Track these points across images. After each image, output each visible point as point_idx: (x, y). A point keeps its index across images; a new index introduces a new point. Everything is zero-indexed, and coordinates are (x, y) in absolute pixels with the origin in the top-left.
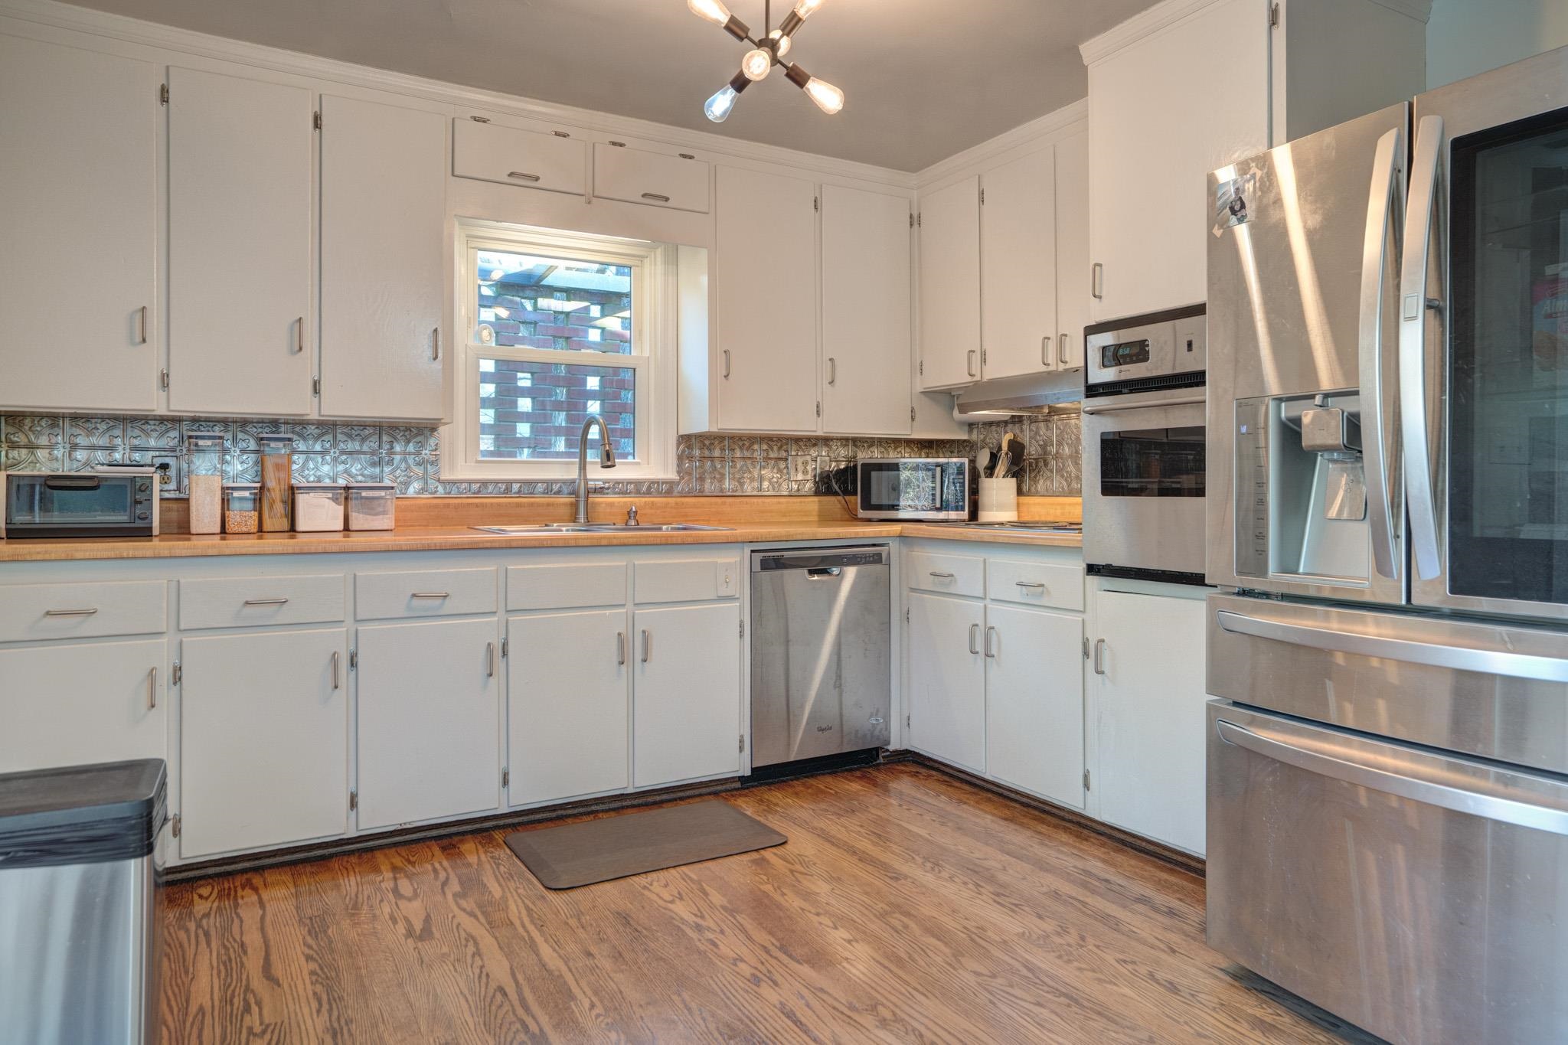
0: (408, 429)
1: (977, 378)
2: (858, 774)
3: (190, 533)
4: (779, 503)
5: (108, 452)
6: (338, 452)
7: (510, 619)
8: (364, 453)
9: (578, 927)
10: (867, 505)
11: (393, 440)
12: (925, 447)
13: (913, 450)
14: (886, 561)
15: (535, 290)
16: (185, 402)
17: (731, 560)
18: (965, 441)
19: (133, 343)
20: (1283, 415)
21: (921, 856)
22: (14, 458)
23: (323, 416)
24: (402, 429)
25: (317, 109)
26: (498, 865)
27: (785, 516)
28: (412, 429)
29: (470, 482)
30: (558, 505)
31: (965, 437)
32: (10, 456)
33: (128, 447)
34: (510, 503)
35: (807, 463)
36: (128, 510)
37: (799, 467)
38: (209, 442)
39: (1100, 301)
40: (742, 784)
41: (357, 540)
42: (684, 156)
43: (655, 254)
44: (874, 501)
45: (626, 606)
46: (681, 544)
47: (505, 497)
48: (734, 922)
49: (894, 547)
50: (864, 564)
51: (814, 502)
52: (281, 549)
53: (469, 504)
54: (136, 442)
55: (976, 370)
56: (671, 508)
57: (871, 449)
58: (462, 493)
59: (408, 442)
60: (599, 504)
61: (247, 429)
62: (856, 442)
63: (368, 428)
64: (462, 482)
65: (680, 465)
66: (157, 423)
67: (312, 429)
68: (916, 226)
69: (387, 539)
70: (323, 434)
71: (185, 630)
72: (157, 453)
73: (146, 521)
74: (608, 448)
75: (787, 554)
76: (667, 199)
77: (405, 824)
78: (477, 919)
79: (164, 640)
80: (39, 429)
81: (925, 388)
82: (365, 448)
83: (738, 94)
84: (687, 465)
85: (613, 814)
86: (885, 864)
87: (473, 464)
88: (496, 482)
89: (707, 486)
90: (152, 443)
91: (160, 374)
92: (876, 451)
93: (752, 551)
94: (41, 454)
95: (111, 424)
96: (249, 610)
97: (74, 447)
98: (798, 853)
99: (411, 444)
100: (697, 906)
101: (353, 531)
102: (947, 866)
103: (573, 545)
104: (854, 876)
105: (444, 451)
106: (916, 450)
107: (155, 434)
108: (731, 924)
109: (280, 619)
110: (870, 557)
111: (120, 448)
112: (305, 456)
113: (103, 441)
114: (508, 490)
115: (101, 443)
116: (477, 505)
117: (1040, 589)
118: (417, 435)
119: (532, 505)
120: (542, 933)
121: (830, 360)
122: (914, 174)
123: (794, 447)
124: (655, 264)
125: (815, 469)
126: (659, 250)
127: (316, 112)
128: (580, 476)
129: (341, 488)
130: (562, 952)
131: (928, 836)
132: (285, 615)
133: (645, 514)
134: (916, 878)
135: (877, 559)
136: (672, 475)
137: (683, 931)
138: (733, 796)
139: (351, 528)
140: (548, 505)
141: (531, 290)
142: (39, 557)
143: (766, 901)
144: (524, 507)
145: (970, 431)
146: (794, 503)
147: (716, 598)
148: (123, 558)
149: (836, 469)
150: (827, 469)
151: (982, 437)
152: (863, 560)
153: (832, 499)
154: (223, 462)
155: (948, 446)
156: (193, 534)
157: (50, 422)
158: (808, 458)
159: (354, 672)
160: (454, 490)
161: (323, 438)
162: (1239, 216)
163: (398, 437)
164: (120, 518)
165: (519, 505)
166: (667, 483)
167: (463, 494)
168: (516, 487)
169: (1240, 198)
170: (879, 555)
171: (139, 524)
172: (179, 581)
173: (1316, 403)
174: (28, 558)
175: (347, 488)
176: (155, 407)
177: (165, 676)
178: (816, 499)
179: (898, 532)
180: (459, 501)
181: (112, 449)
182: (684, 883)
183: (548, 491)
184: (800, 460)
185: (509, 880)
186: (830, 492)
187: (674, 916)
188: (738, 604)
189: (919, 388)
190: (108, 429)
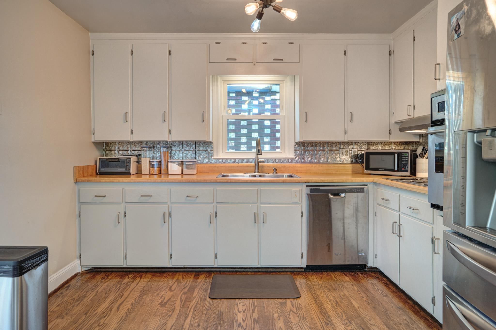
0: (204, 142)
1: (412, 117)
2: (352, 274)
3: (141, 174)
4: (335, 167)
5: (127, 151)
6: (184, 150)
7: (217, 205)
8: (191, 150)
9: (204, 314)
10: (368, 168)
11: (199, 146)
12: (403, 144)
13: (397, 146)
14: (366, 192)
15: (270, 93)
16: (137, 138)
17: (298, 189)
18: (418, 142)
19: (125, 122)
20: (475, 140)
21: (347, 316)
22: (107, 153)
23: (172, 140)
24: (202, 143)
25: (170, 49)
26: (204, 284)
27: (337, 171)
28: (205, 143)
29: (222, 159)
30: (251, 167)
31: (418, 140)
32: (106, 153)
33: (131, 150)
34: (234, 166)
35: (347, 151)
36: (125, 167)
37: (344, 153)
38: (145, 149)
39: (439, 81)
40: (304, 270)
41: (185, 177)
42: (290, 43)
43: (287, 79)
44: (371, 166)
45: (258, 204)
46: (277, 183)
47: (234, 164)
48: (253, 326)
49: (370, 186)
50: (356, 192)
51: (350, 166)
52: (150, 181)
53: (221, 166)
54: (133, 148)
55: (412, 114)
56: (291, 168)
57: (377, 146)
58: (220, 162)
59: (204, 147)
60: (265, 166)
61: (160, 144)
62: (369, 143)
63: (192, 143)
64: (220, 159)
65: (295, 152)
66: (138, 143)
67: (177, 144)
68: (392, 55)
69: (194, 177)
70: (180, 145)
71: (127, 203)
72: (138, 151)
73: (129, 171)
74: (259, 148)
75: (321, 188)
76: (282, 60)
77: (186, 266)
78: (181, 303)
79: (122, 205)
80: (112, 145)
81: (395, 121)
82: (191, 149)
83: (261, 20)
84: (298, 153)
85: (253, 273)
86: (329, 316)
87: (225, 153)
88: (231, 159)
89: (306, 159)
90: (137, 148)
91: (131, 130)
92: (379, 146)
93: (307, 186)
94: (113, 152)
95: (128, 144)
96: (142, 198)
97: (119, 150)
98: (300, 303)
99: (205, 147)
100: (246, 317)
101: (184, 174)
102: (354, 324)
103: (238, 182)
104: (312, 318)
105: (215, 149)
106: (399, 145)
107: (138, 146)
108: (251, 327)
109: (150, 201)
110: (359, 190)
111: (129, 150)
112: (175, 151)
113: (125, 148)
114: (235, 161)
115: (125, 149)
116: (224, 166)
117: (417, 211)
118: (207, 144)
119: (242, 166)
120: (193, 312)
121: (351, 112)
122: (391, 34)
123: (342, 146)
124: (287, 83)
125: (351, 153)
126: (288, 77)
127: (170, 50)
128: (256, 157)
129: (180, 161)
130: (192, 322)
131: (357, 308)
132: (151, 200)
133: (281, 170)
134: (336, 326)
135: (362, 191)
136: (293, 156)
137: (234, 325)
138: (298, 274)
139: (183, 174)
140: (247, 166)
141: (269, 93)
142: (93, 181)
143: (271, 321)
144: (239, 167)
145: (420, 138)
146: (341, 166)
147: (292, 202)
148: (111, 182)
149: (360, 153)
150: (356, 153)
151: (424, 140)
152: (355, 191)
153: (358, 165)
154: (154, 153)
155: (411, 144)
156: (142, 174)
157: (114, 144)
158: (348, 150)
159: (170, 218)
160: (218, 161)
161: (180, 146)
162: (458, 33)
163: (201, 145)
164: (123, 170)
165: (238, 167)
166: (290, 159)
167: (233, 163)
168: (237, 161)
169: (459, 24)
170: (363, 189)
171: (127, 171)
172: (125, 189)
173: (486, 134)
174: (91, 181)
175: (182, 161)
176: (130, 140)
177: (122, 215)
178: (351, 165)
179: (372, 180)
180: (218, 165)
181: (128, 150)
182: (250, 306)
183: (248, 162)
184: (344, 151)
185: (202, 291)
186: (357, 162)
187: (236, 319)
188: (300, 205)
189: (393, 121)
190: (127, 145)
